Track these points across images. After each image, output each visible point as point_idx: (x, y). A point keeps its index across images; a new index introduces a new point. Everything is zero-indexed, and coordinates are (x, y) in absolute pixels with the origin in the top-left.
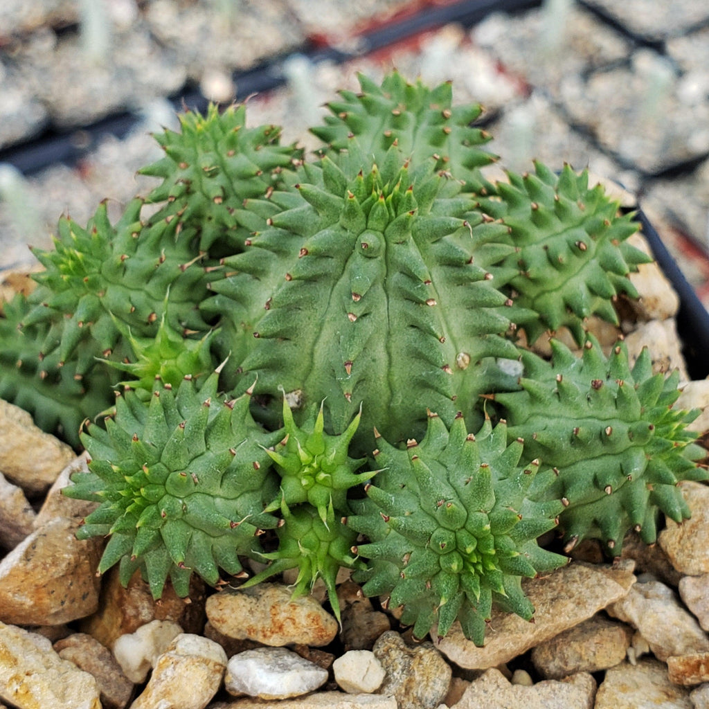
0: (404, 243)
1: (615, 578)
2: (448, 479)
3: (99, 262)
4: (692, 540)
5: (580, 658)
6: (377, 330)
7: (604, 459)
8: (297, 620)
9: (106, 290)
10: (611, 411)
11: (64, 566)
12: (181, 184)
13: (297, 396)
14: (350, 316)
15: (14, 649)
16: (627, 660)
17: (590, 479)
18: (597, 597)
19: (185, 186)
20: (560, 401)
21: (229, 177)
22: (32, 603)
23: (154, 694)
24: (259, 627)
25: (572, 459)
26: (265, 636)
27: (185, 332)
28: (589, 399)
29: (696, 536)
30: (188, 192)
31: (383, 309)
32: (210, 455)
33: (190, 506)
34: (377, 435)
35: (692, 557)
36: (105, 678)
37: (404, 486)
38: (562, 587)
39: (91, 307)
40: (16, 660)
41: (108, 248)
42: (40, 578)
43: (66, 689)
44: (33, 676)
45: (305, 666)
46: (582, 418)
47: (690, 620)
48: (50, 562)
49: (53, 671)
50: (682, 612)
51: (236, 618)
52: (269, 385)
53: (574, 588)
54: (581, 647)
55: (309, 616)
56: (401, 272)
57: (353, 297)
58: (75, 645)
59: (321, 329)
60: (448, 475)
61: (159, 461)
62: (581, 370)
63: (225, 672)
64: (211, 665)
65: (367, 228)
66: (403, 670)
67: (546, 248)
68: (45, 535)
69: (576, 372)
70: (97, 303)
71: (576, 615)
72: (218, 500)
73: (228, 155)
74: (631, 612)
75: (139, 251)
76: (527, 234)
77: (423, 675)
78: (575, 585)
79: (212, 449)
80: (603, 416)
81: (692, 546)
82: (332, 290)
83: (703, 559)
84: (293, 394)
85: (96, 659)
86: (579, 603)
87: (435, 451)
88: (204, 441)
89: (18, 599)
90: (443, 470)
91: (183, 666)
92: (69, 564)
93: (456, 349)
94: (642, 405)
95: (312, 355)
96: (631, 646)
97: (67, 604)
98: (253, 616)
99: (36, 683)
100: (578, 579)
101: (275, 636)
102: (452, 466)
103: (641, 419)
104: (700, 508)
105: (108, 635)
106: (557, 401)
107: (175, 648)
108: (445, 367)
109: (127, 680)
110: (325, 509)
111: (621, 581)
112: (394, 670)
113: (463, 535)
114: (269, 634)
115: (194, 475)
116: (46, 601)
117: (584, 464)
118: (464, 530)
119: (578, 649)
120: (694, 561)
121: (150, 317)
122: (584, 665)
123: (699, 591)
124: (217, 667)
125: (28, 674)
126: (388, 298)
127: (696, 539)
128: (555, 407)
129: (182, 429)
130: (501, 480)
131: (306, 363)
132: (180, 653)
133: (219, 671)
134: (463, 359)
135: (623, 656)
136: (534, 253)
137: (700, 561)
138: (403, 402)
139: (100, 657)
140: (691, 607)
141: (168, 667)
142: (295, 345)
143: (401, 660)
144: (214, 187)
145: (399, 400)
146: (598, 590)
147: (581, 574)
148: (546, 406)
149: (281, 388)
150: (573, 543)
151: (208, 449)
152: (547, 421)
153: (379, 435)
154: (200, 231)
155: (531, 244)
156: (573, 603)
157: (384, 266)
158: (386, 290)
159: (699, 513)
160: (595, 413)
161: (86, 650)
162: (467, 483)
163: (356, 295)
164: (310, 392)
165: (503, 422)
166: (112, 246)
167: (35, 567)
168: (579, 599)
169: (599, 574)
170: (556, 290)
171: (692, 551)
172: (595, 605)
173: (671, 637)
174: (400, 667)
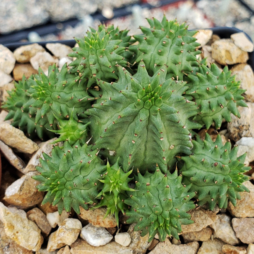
0: (156, 115)
1: (211, 217)
2: (158, 196)
3: (51, 93)
4: (239, 206)
5: (195, 237)
6: (142, 141)
7: (214, 186)
8: (105, 222)
9: (52, 103)
10: (219, 171)
11: (32, 193)
12: (82, 65)
13: (113, 152)
14: (133, 142)
15: (13, 222)
16: (211, 238)
17: (208, 193)
18: (204, 224)
19: (84, 66)
20: (202, 165)
21: (100, 65)
22: (21, 202)
23: (57, 239)
24: (93, 221)
25: (203, 185)
26: (94, 224)
27: (78, 121)
28: (212, 166)
29: (241, 205)
30: (85, 67)
31: (145, 135)
32: (81, 176)
33: (72, 193)
34: (138, 171)
35: (238, 212)
36: (43, 225)
37: (144, 194)
38: (193, 218)
39: (46, 109)
40: (14, 227)
41: (54, 88)
42: (24, 197)
43: (29, 237)
44: (19, 233)
45: (106, 234)
46: (209, 172)
47: (233, 233)
48: (28, 192)
49: (26, 230)
50: (231, 230)
51: (86, 216)
52: (104, 147)
53: (197, 219)
54: (196, 234)
55: (109, 222)
56: (153, 125)
57: (135, 135)
58: (34, 213)
59: (123, 136)
60: (159, 194)
61: (64, 177)
62: (212, 152)
63: (80, 233)
64: (76, 231)
65: (143, 107)
66: (137, 239)
67: (209, 102)
68: (27, 180)
69: (210, 153)
70: (49, 107)
71: (195, 229)
72: (82, 191)
73: (100, 57)
74: (214, 227)
75: (65, 89)
76: (204, 96)
77: (143, 240)
78: (197, 218)
79: (82, 174)
80: (216, 173)
81: (239, 208)
82: (129, 125)
83: (242, 213)
84: (112, 151)
85: (41, 218)
86: (197, 226)
87: (156, 184)
88: (79, 172)
89: (17, 201)
90: (157, 192)
91: (66, 234)
92: (34, 193)
93: (170, 144)
94: (230, 170)
95: (120, 143)
96: (213, 234)
97: (33, 202)
98: (91, 216)
99: (20, 236)
100: (199, 216)
101: (97, 225)
102: (160, 192)
103: (229, 174)
104: (245, 196)
105: (46, 208)
106: (201, 164)
107: (65, 224)
108: (164, 158)
109: (50, 226)
110: (117, 199)
111: (213, 218)
112: (134, 238)
113: (160, 218)
114: (95, 224)
115: (75, 184)
116: (26, 202)
117: (206, 187)
118: (161, 215)
119: (195, 235)
120: (238, 214)
121: (67, 116)
122: (196, 239)
123: (238, 224)
124: (78, 231)
125: (17, 232)
126: (148, 131)
127: (241, 206)
128: (200, 166)
129: (71, 172)
130: (176, 198)
131: (117, 145)
132: (66, 228)
133: (78, 232)
134: (172, 147)
135: (209, 238)
136: (205, 103)
137: (240, 214)
138: (149, 160)
139: (42, 217)
140: (234, 228)
141: (62, 232)
142: (114, 139)
143: (137, 235)
144: (94, 68)
145: (147, 159)
146: (205, 221)
147: (200, 213)
148: (198, 165)
149: (108, 149)
150: (199, 207)
151: (81, 174)
152: (197, 170)
153: (139, 172)
154: (88, 80)
155: (204, 100)
156: (195, 225)
157: (148, 122)
158: (147, 129)
159: (244, 197)
160: (214, 171)
161: (38, 214)
162: (164, 200)
163: (136, 134)
164: (118, 152)
165: (181, 176)
166: (56, 87)
167: (23, 194)
168: (198, 224)
169: (206, 215)
170: (211, 116)
171: (239, 210)
172: (202, 227)
173: (225, 237)
174: (136, 237)
